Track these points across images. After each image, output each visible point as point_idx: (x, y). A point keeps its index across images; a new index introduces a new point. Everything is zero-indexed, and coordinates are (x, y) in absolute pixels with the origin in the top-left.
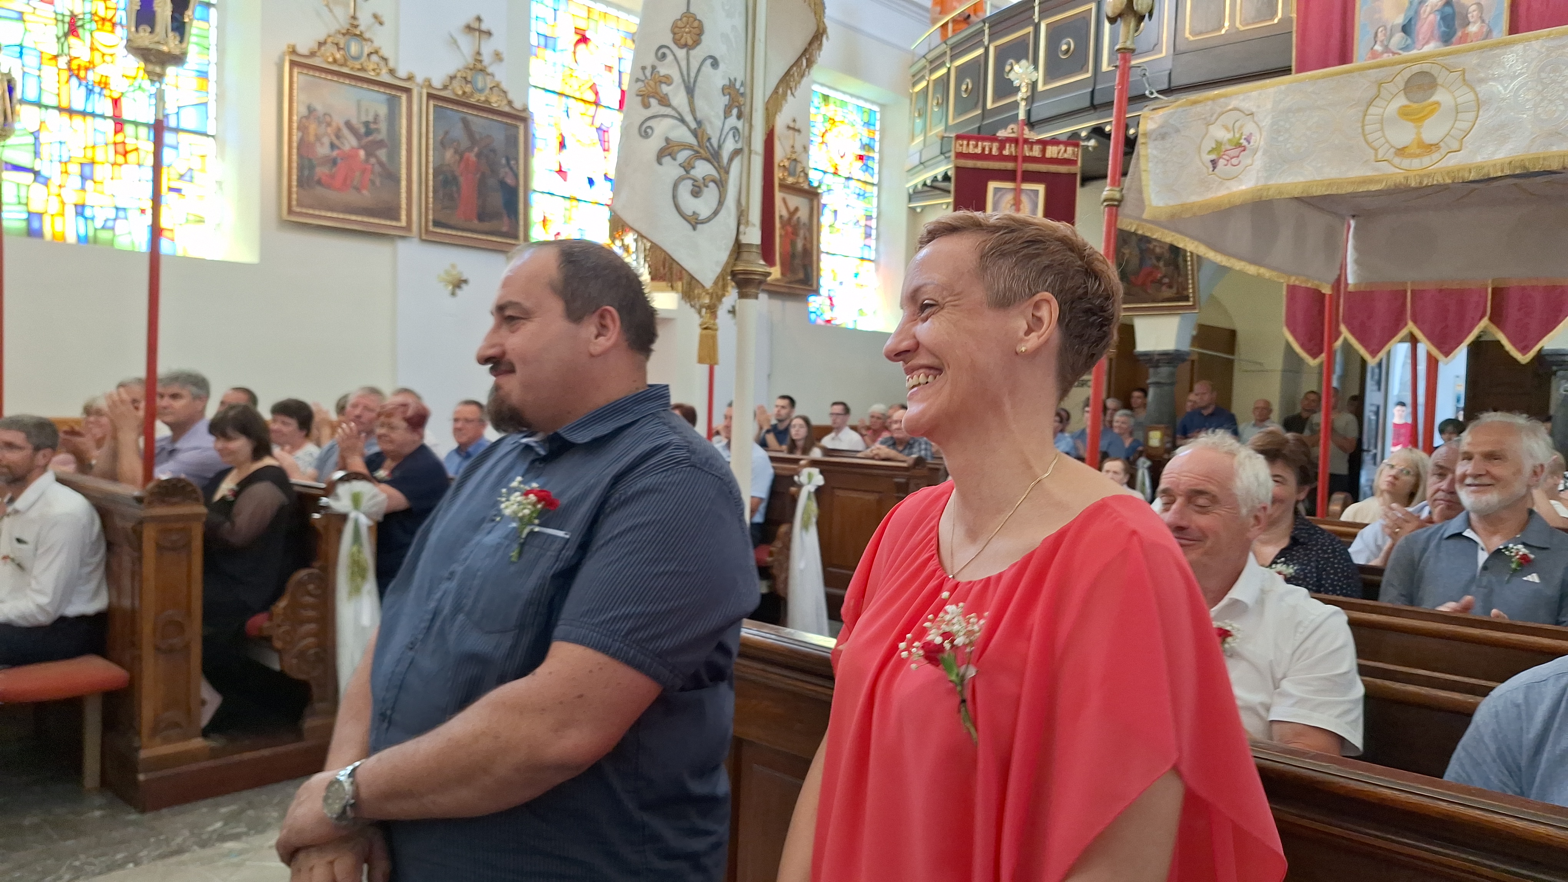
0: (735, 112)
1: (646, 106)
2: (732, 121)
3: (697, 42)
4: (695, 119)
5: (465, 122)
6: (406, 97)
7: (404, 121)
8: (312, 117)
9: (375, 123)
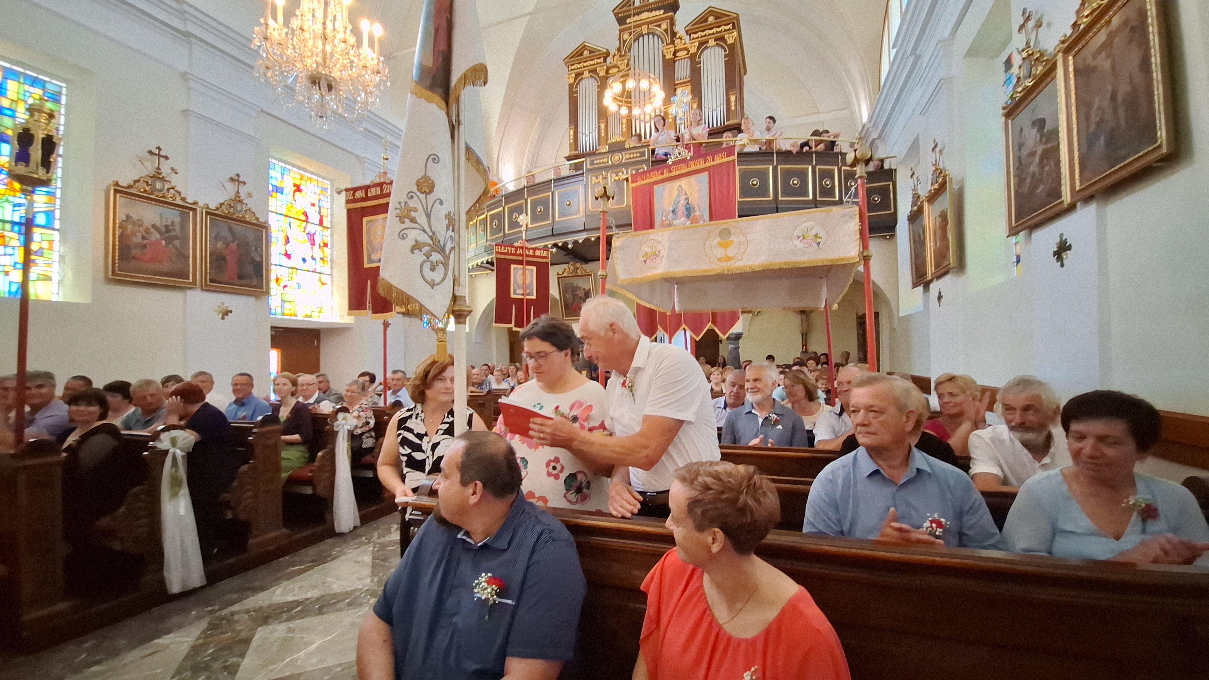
0: (451, 227)
1: (403, 222)
2: (450, 232)
3: (431, 191)
4: (431, 230)
5: (230, 227)
6: (192, 213)
7: (191, 226)
8: (129, 221)
9: (172, 226)
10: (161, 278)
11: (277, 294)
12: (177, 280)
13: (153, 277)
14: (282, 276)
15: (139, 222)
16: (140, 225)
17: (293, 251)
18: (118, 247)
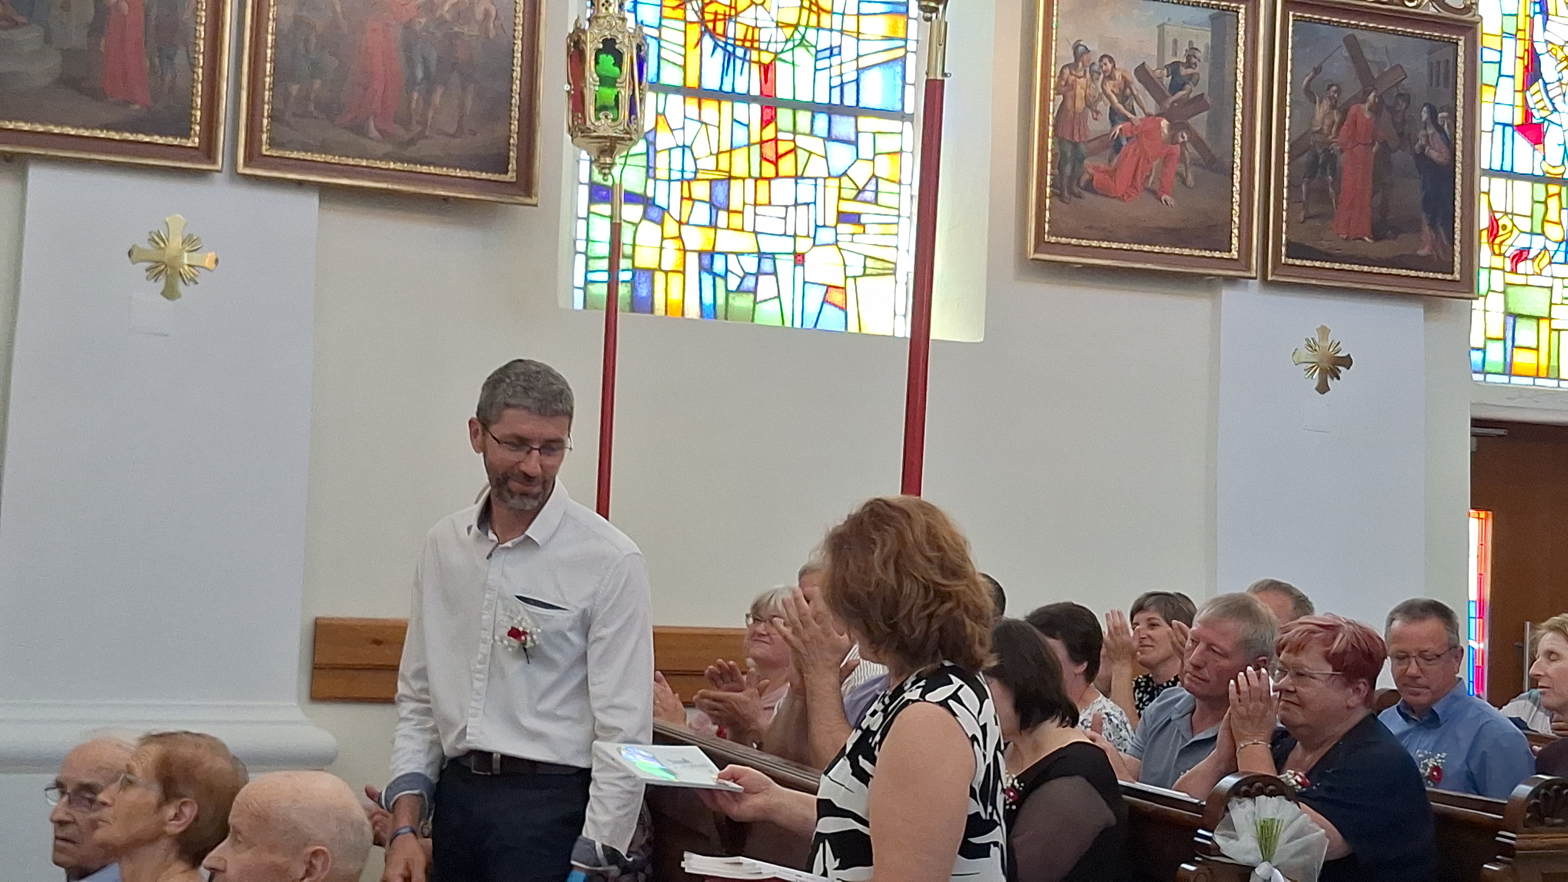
5: (1352, 44)
6: (1246, 9)
7: (1241, 55)
8: (1081, 64)
9: (1189, 64)
10: (1157, 249)
11: (1492, 288)
12: (1197, 253)
13: (1136, 247)
14: (1510, 216)
15: (1105, 64)
16: (1107, 74)
17: (1551, 108)
18: (1053, 155)
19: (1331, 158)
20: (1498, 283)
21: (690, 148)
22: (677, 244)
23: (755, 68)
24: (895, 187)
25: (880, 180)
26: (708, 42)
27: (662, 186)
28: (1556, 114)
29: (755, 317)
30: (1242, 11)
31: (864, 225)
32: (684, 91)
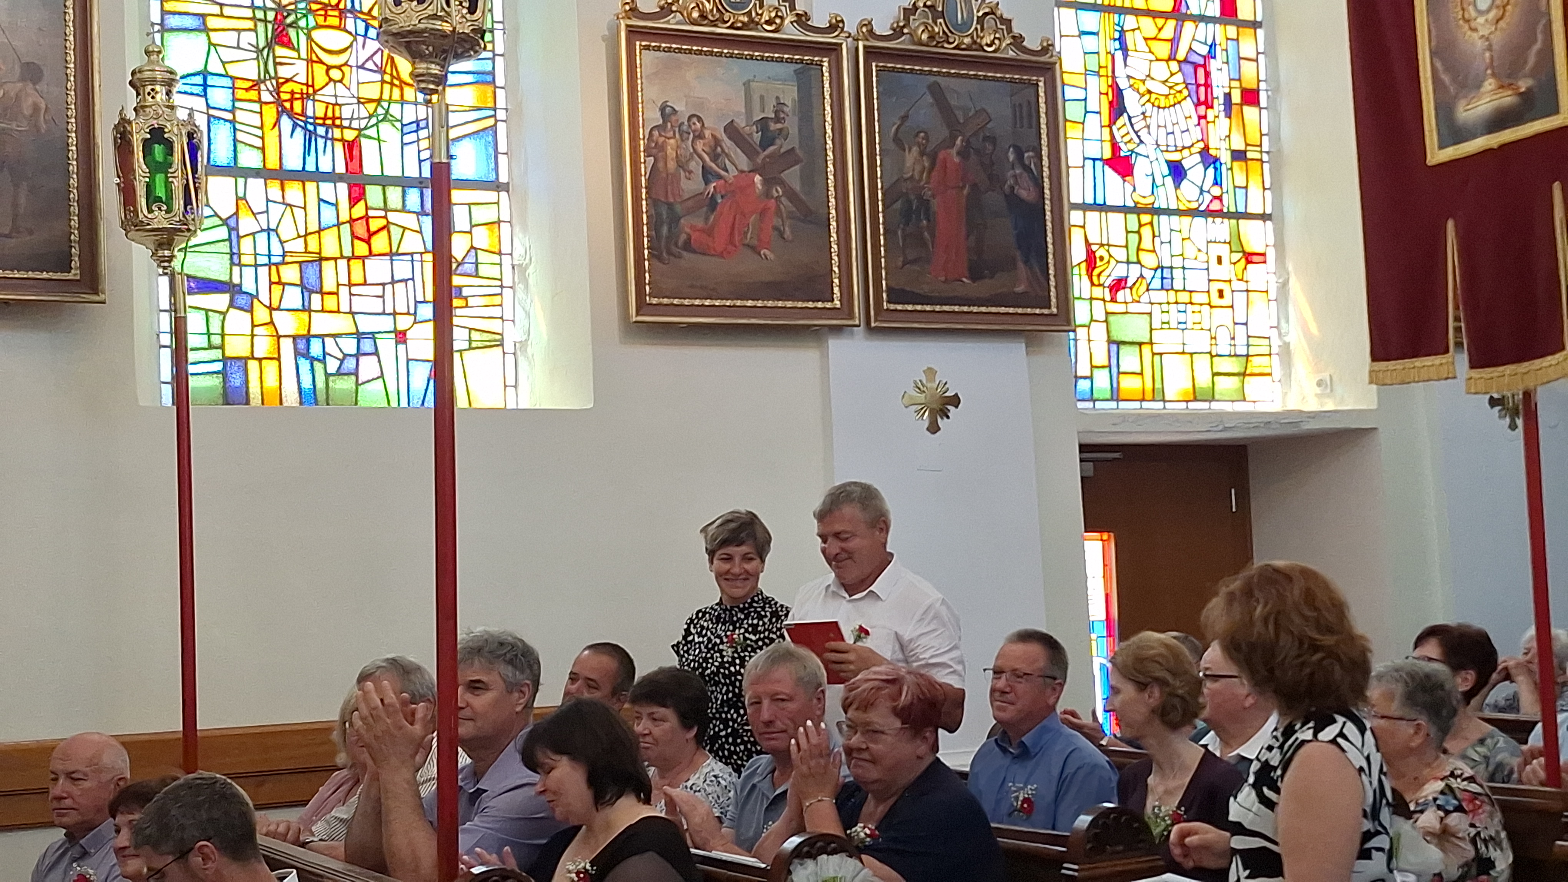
5: (936, 91)
6: (829, 62)
7: (828, 108)
8: (669, 125)
9: (778, 120)
10: (759, 304)
11: (1094, 318)
12: (800, 304)
13: (739, 303)
14: (1106, 247)
15: (694, 124)
16: (697, 134)
17: (1137, 141)
18: (647, 217)
19: (925, 204)
20: (1100, 315)
21: (276, 231)
22: (269, 330)
23: (339, 146)
24: (496, 258)
25: (479, 251)
26: (286, 123)
27: (249, 272)
28: (1142, 146)
29: (359, 398)
30: (826, 64)
31: (466, 298)
32: (264, 173)
